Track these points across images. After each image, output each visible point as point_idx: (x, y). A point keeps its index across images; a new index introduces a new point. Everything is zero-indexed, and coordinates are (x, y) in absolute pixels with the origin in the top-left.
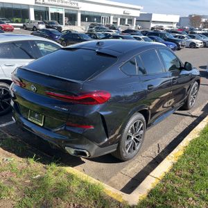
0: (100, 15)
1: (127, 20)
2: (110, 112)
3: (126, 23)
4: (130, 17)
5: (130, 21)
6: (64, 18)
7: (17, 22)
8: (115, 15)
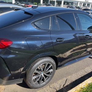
0: (73, 2)
1: (86, 4)
2: (14, 56)
3: (86, 6)
4: (89, 3)
5: (88, 5)
6: (56, 3)
7: (35, 4)
8: (81, 2)
